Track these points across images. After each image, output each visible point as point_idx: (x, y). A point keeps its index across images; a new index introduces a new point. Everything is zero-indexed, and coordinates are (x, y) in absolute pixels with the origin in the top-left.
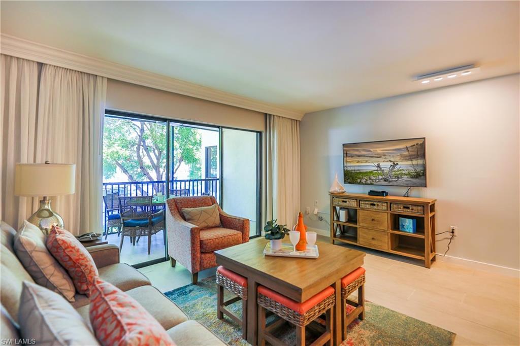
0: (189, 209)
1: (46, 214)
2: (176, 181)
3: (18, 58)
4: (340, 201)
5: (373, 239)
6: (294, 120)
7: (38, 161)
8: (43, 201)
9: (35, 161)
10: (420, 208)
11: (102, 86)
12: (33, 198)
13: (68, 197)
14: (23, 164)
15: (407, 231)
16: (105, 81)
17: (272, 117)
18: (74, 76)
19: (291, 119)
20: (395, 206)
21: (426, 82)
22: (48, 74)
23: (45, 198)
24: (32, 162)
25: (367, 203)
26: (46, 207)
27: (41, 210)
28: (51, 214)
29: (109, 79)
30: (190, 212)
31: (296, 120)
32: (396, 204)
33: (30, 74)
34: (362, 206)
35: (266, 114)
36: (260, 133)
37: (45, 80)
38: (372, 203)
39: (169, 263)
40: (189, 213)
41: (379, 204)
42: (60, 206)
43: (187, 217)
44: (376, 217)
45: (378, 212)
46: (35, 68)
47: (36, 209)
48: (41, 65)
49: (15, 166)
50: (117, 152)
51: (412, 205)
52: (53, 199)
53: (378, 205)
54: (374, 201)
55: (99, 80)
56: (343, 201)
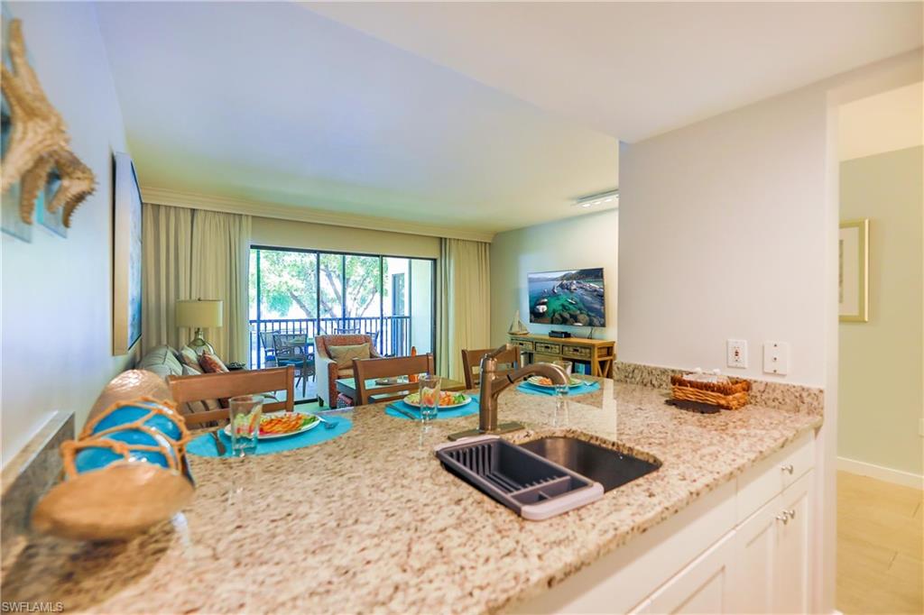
0: (336, 347)
1: (200, 343)
2: (349, 319)
3: (175, 207)
6: (481, 242)
7: (194, 297)
8: (197, 333)
9: (190, 297)
10: (588, 351)
11: (248, 224)
12: (190, 330)
13: (218, 328)
14: (182, 301)
16: (250, 219)
17: (448, 241)
18: (222, 217)
19: (478, 242)
20: (566, 349)
21: (586, 205)
22: (199, 218)
23: (199, 329)
24: (188, 298)
25: (544, 345)
26: (200, 337)
27: (196, 339)
28: (204, 344)
29: (253, 217)
30: (336, 350)
31: (485, 243)
32: (567, 346)
33: (185, 218)
34: (539, 349)
35: (441, 238)
36: (435, 260)
37: (197, 223)
38: (549, 345)
39: (317, 404)
40: (334, 350)
41: (553, 346)
42: (212, 338)
43: (333, 355)
45: (551, 355)
46: (189, 213)
47: (193, 339)
48: (193, 211)
49: (176, 302)
50: (286, 283)
51: (581, 347)
52: (206, 330)
53: (552, 348)
55: (244, 219)
56: (520, 344)
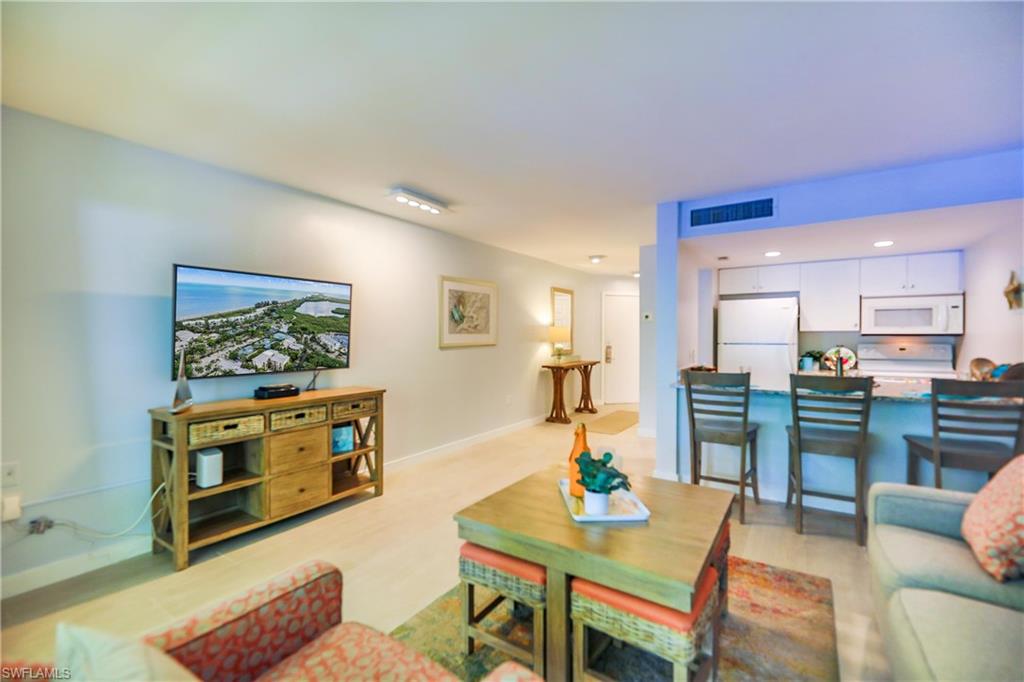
4: (216, 429)
5: (302, 490)
10: (372, 403)
15: (344, 449)
20: (340, 408)
25: (288, 415)
32: (340, 404)
34: (277, 425)
38: (299, 412)
41: (312, 411)
44: (306, 440)
45: (312, 428)
51: (364, 400)
53: (310, 414)
54: (302, 408)
56: (227, 427)
